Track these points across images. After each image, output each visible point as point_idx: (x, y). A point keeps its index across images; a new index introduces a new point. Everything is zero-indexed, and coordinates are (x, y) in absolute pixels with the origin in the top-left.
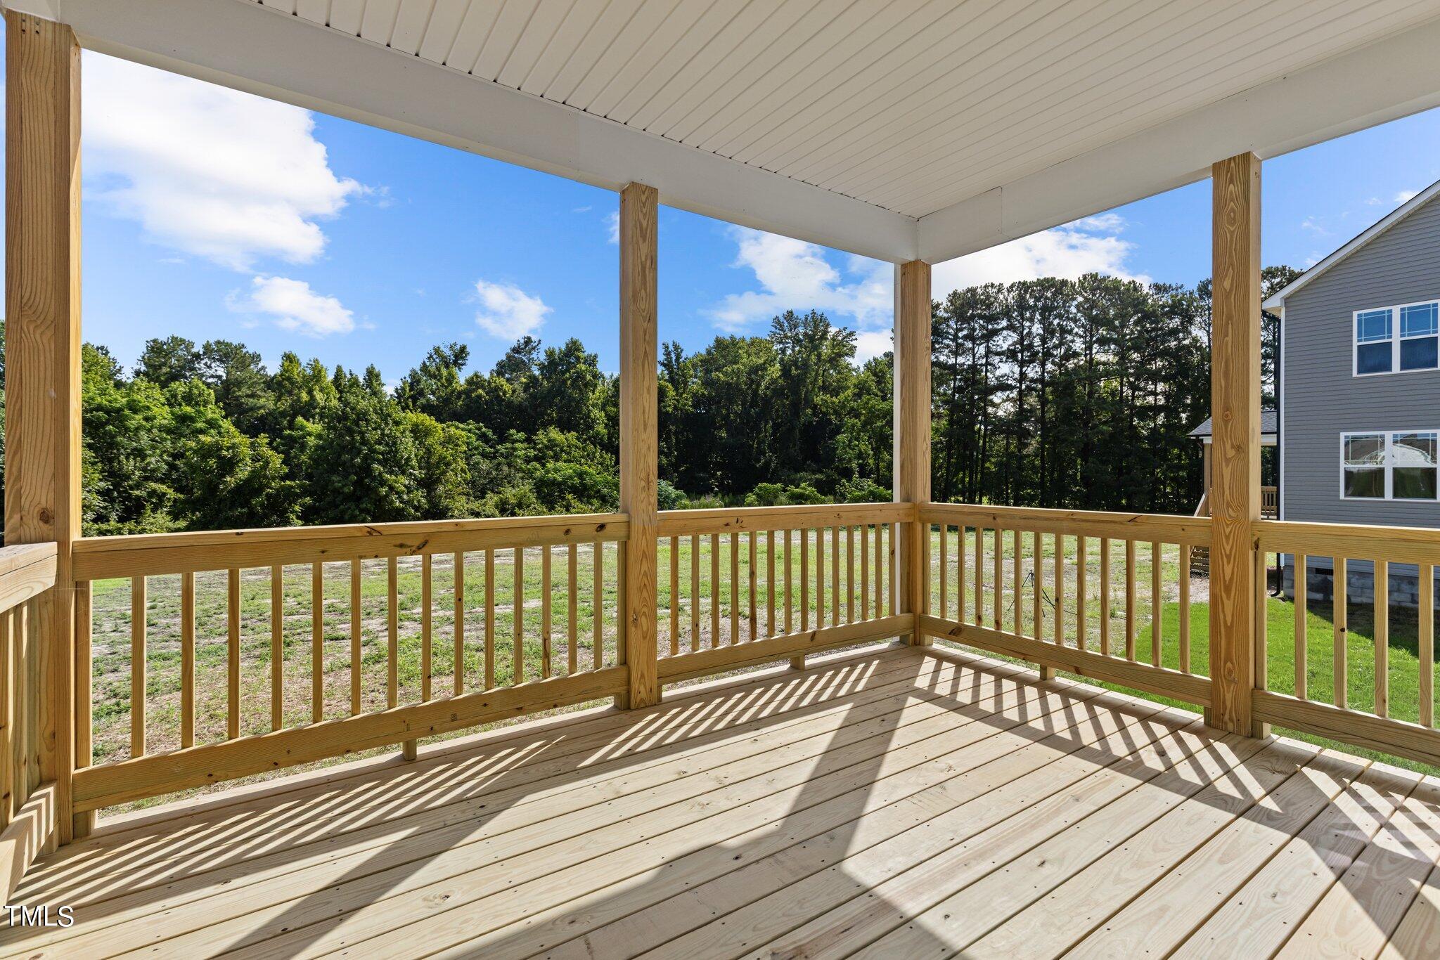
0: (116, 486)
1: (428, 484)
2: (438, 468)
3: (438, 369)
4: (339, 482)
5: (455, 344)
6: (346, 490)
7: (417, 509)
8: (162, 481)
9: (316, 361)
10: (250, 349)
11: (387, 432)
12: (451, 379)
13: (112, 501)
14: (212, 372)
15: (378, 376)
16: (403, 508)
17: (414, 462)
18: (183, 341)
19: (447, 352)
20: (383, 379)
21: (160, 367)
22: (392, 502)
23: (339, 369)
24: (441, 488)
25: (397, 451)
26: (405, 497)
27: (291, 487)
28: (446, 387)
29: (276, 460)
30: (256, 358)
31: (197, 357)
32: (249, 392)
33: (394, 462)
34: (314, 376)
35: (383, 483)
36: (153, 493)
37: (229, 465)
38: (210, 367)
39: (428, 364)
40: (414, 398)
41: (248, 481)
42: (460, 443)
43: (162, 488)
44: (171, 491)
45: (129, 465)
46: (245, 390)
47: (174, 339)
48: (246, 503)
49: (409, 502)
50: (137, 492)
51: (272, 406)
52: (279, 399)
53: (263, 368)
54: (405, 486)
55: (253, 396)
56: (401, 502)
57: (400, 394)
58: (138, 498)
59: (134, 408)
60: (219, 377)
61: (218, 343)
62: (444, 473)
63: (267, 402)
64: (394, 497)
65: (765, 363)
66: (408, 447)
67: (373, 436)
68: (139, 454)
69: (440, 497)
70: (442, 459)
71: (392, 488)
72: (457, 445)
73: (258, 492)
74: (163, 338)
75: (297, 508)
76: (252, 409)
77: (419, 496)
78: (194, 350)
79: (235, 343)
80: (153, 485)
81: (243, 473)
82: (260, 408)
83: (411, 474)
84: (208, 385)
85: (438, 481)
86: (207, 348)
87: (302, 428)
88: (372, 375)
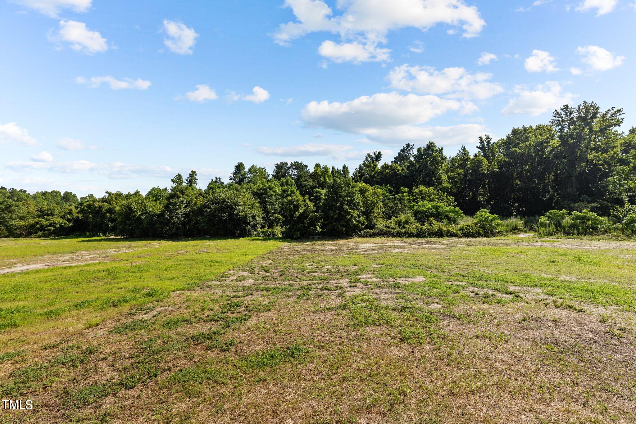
0: (267, 215)
1: (367, 213)
2: (370, 206)
3: (370, 163)
4: (332, 213)
5: (376, 152)
6: (335, 217)
7: (363, 224)
8: (279, 213)
9: (326, 166)
10: (304, 164)
11: (349, 191)
12: (375, 166)
13: (266, 221)
14: (293, 173)
15: (347, 169)
16: (357, 225)
17: (361, 204)
18: (285, 163)
19: (373, 155)
20: (349, 170)
21: (279, 173)
22: (352, 222)
23: (333, 168)
24: (372, 215)
25: (354, 199)
26: (358, 219)
27: (317, 215)
28: (373, 171)
29: (311, 204)
30: (306, 166)
31: (289, 168)
32: (304, 179)
33: (352, 204)
34: (325, 171)
35: (349, 213)
36: (277, 218)
37: (297, 207)
38: (292, 172)
39: (366, 161)
40: (361, 177)
41: (303, 214)
42: (379, 195)
43: (279, 216)
44: (281, 217)
45: (270, 208)
46: (303, 179)
47: (282, 162)
48: (302, 222)
49: (360, 222)
50: (272, 218)
51: (311, 184)
52: (314, 181)
53: (309, 170)
54: (357, 214)
55: (305, 181)
56: (356, 222)
57: (355, 175)
58: (273, 220)
59: (270, 188)
60: (295, 175)
61: (295, 162)
62: (373, 208)
63: (310, 183)
64: (353, 219)
65: (548, 138)
66: (358, 198)
67: (344, 193)
68: (272, 204)
69: (372, 219)
70: (372, 202)
71: (352, 215)
72: (378, 196)
73: (306, 217)
74: (279, 163)
75: (319, 224)
76: (305, 186)
77: (363, 219)
78: (288, 166)
79: (300, 162)
80: (277, 215)
81: (301, 211)
82: (308, 185)
83: (360, 210)
84: (292, 178)
85: (371, 212)
86: (291, 164)
87: (319, 192)
88: (345, 168)
